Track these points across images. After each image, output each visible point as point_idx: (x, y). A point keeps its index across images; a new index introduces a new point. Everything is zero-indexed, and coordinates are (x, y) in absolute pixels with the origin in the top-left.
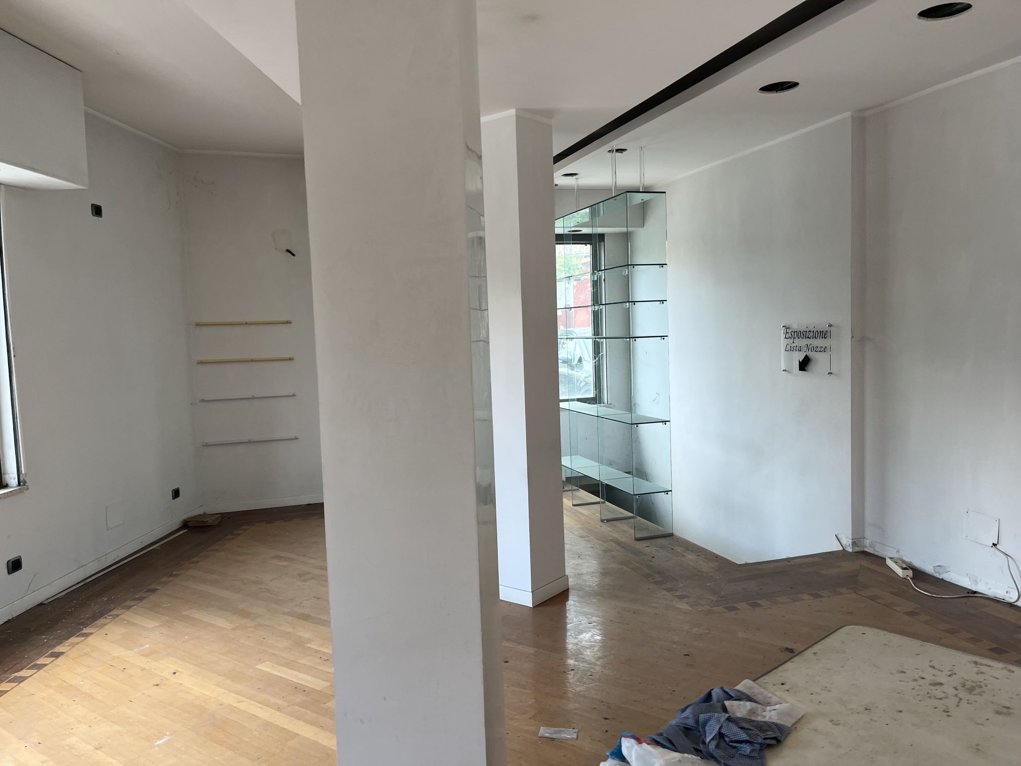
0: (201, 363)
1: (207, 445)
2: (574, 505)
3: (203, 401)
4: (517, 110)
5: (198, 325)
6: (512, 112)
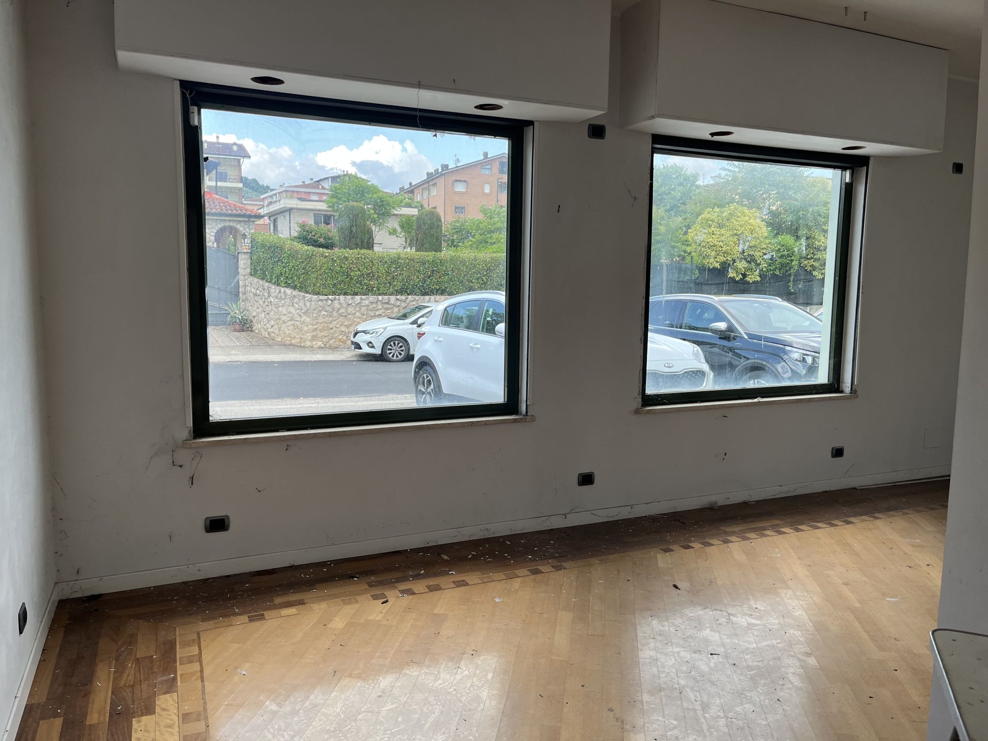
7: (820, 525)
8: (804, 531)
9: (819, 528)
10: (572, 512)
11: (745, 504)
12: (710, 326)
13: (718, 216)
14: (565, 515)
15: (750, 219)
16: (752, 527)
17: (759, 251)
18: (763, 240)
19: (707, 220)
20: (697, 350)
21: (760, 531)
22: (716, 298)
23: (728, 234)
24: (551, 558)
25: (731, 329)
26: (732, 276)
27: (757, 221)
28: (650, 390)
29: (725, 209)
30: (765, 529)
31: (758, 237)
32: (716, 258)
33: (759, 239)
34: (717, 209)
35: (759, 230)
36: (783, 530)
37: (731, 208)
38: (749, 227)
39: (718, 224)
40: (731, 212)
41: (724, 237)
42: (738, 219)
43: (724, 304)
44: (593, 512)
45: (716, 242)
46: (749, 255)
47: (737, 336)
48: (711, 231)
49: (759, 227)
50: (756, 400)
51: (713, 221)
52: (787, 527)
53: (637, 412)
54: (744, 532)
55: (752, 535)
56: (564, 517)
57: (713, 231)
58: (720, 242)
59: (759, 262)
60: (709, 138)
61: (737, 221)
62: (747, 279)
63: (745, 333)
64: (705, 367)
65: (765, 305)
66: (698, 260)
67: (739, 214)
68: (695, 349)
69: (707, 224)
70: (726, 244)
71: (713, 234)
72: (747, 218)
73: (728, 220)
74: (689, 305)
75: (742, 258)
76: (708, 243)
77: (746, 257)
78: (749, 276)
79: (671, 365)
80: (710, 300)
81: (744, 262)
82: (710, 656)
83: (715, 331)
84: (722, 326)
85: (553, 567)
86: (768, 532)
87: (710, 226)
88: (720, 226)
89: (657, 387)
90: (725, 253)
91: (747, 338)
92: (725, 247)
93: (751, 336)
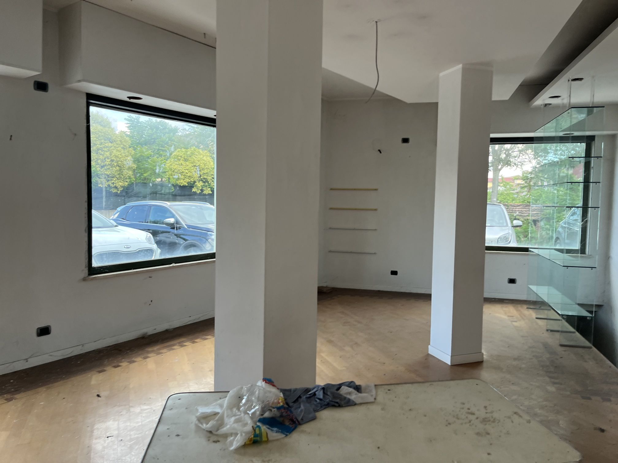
0: (331, 209)
1: (330, 251)
2: (537, 318)
3: (330, 228)
4: (463, 65)
5: (331, 189)
6: (460, 66)
7: (207, 337)
8: (198, 342)
9: (207, 339)
10: (33, 356)
11: (167, 331)
12: (164, 221)
13: (184, 154)
14: (26, 359)
15: (204, 157)
16: (166, 345)
17: (210, 176)
18: (212, 170)
19: (178, 156)
20: (150, 236)
21: (170, 348)
22: (168, 203)
23: (190, 165)
24: (5, 394)
25: (177, 222)
26: (195, 191)
27: (208, 158)
28: (96, 264)
29: (188, 150)
30: (174, 345)
31: (209, 168)
32: (184, 179)
33: (209, 169)
34: (183, 150)
35: (209, 164)
36: (184, 344)
37: (192, 149)
38: (204, 162)
39: (185, 159)
40: (192, 152)
41: (188, 167)
42: (196, 156)
43: (174, 207)
44: (50, 354)
45: (183, 170)
46: (204, 178)
47: (181, 227)
48: (180, 163)
49: (209, 162)
50: (171, 265)
51: (181, 157)
52: (187, 342)
53: (84, 279)
54: (160, 349)
55: (164, 351)
56: (26, 361)
57: (181, 163)
58: (186, 170)
59: (210, 182)
60: (128, 100)
61: (196, 157)
62: (204, 192)
63: (185, 224)
64: (155, 246)
65: (199, 207)
66: (173, 181)
67: (197, 154)
68: (148, 236)
69: (178, 158)
70: (190, 171)
71: (182, 165)
72: (202, 156)
73: (190, 157)
74: (152, 208)
75: (200, 180)
76: (179, 170)
77: (202, 179)
78: (205, 191)
79: (129, 247)
80: (166, 205)
81: (201, 182)
82: (106, 439)
83: (168, 224)
84: (172, 220)
85: (6, 400)
86: (175, 347)
87: (179, 160)
88: (186, 160)
89: (102, 262)
90: (189, 177)
91: (186, 227)
92: (189, 173)
93: (189, 226)
